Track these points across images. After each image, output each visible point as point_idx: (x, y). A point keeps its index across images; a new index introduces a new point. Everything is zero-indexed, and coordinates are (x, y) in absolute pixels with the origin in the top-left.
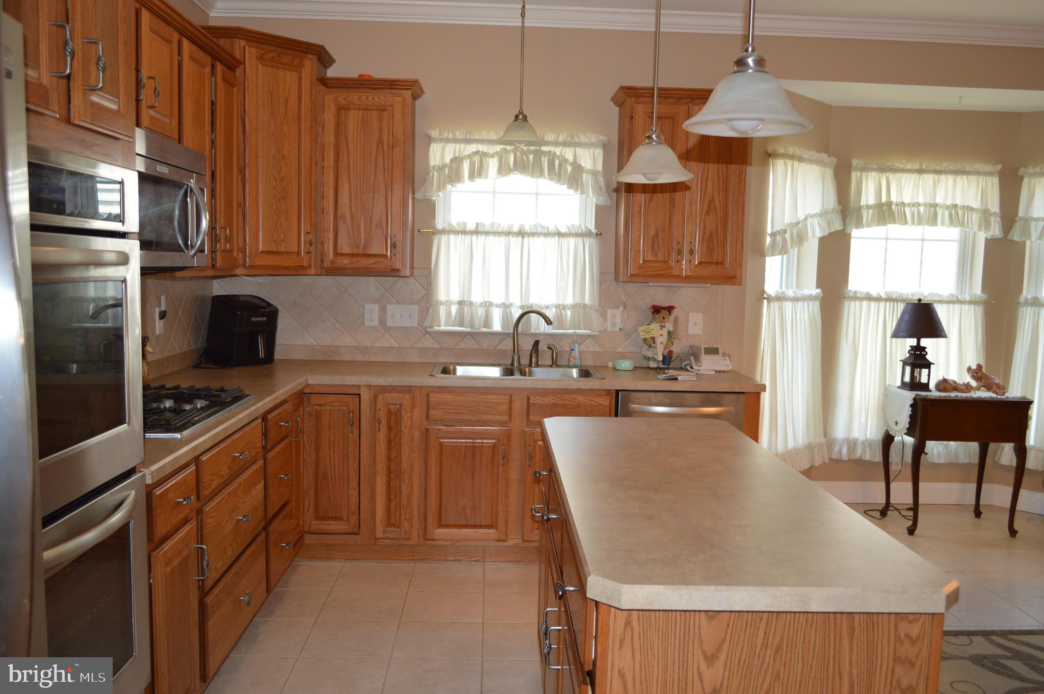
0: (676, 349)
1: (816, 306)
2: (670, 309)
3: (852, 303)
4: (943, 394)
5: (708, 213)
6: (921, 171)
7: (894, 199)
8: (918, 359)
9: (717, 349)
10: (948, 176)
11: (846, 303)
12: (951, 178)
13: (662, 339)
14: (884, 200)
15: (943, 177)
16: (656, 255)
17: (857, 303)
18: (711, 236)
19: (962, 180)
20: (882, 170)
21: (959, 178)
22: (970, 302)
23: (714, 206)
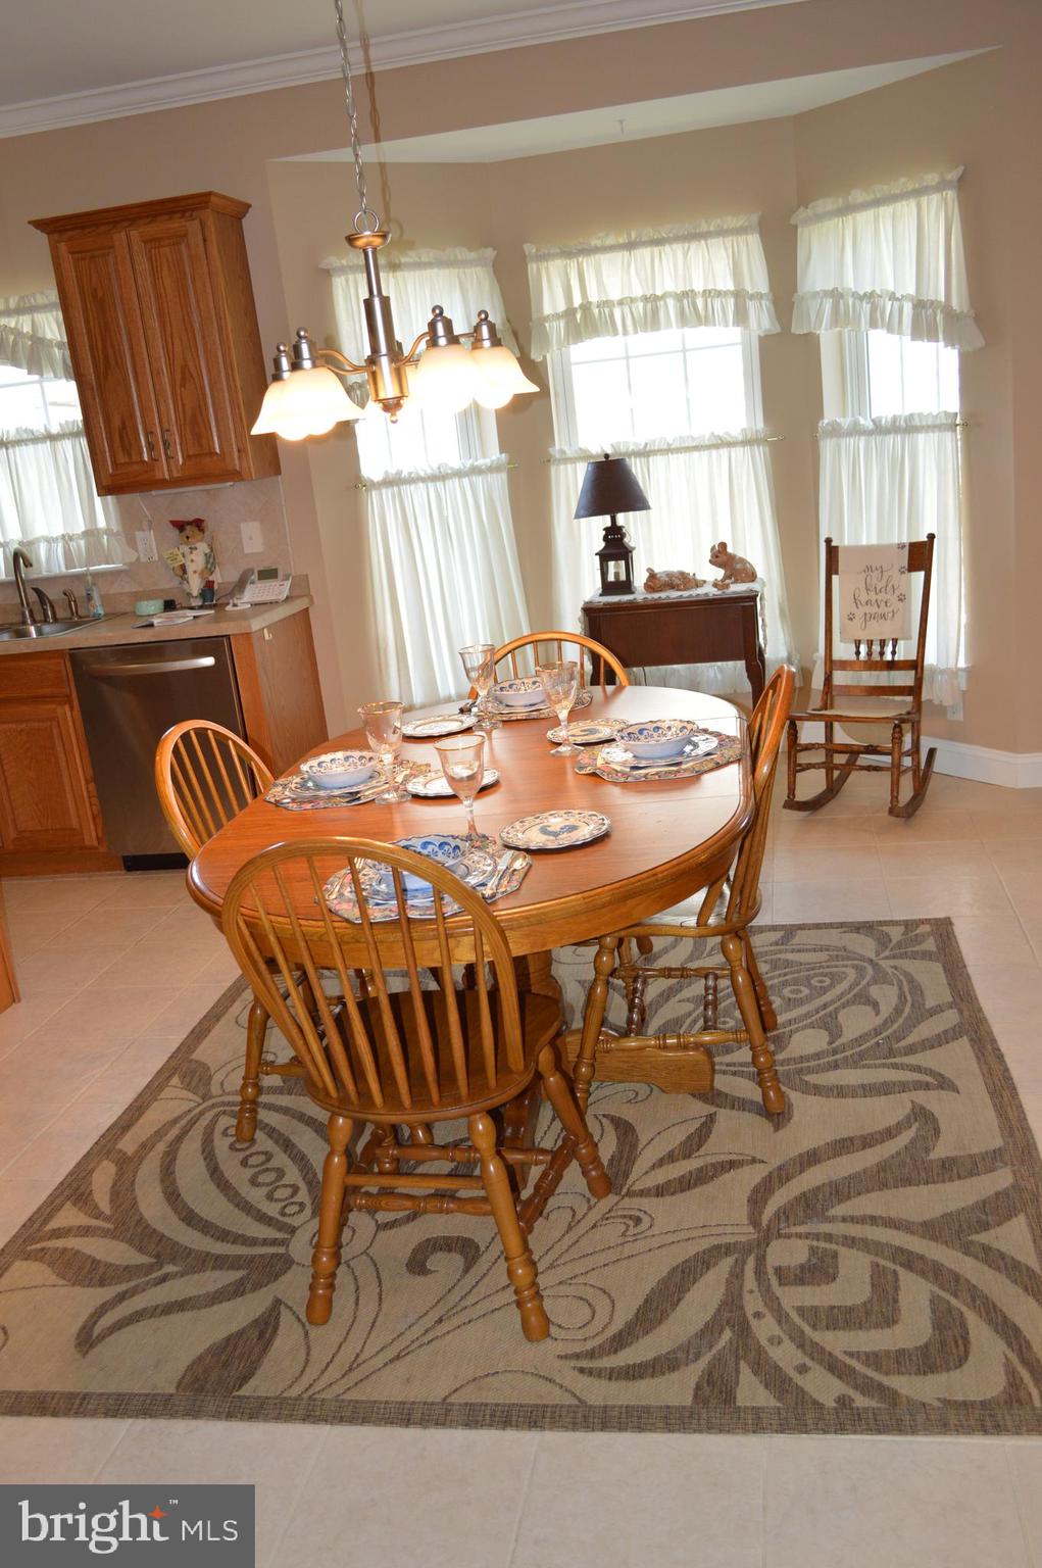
1: (499, 482)
2: (198, 524)
3: (562, 467)
4: (656, 596)
6: (630, 246)
7: (594, 297)
8: (615, 547)
9: (276, 570)
10: (675, 246)
11: (553, 469)
12: (678, 248)
13: (195, 567)
14: (577, 301)
15: (667, 248)
16: (130, 455)
17: (569, 466)
18: (194, 416)
19: (697, 250)
20: (568, 254)
21: (694, 246)
23: (190, 373)
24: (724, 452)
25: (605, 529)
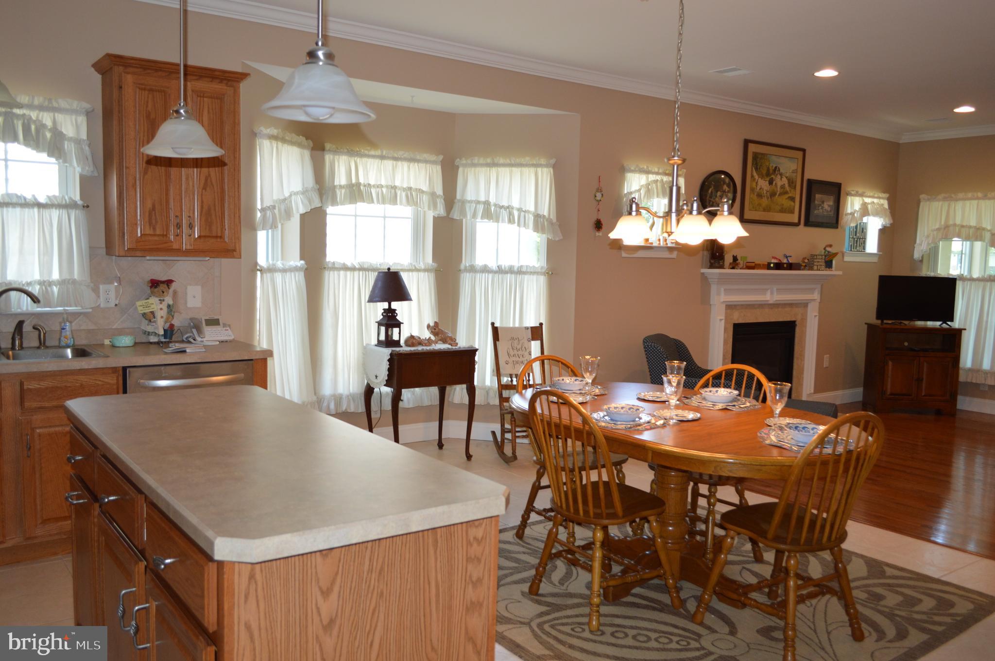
0: (176, 322)
1: (300, 277)
2: (169, 282)
3: (331, 272)
4: (412, 349)
5: (204, 188)
6: (382, 157)
7: (362, 181)
8: (390, 320)
9: (218, 320)
10: (403, 163)
11: (326, 273)
12: (405, 164)
13: (161, 313)
14: (354, 181)
15: (399, 163)
16: (154, 229)
17: (336, 272)
18: (209, 209)
19: (414, 166)
20: (351, 153)
21: (412, 165)
22: (425, 270)
23: (211, 181)
24: (415, 274)
25: (384, 309)
